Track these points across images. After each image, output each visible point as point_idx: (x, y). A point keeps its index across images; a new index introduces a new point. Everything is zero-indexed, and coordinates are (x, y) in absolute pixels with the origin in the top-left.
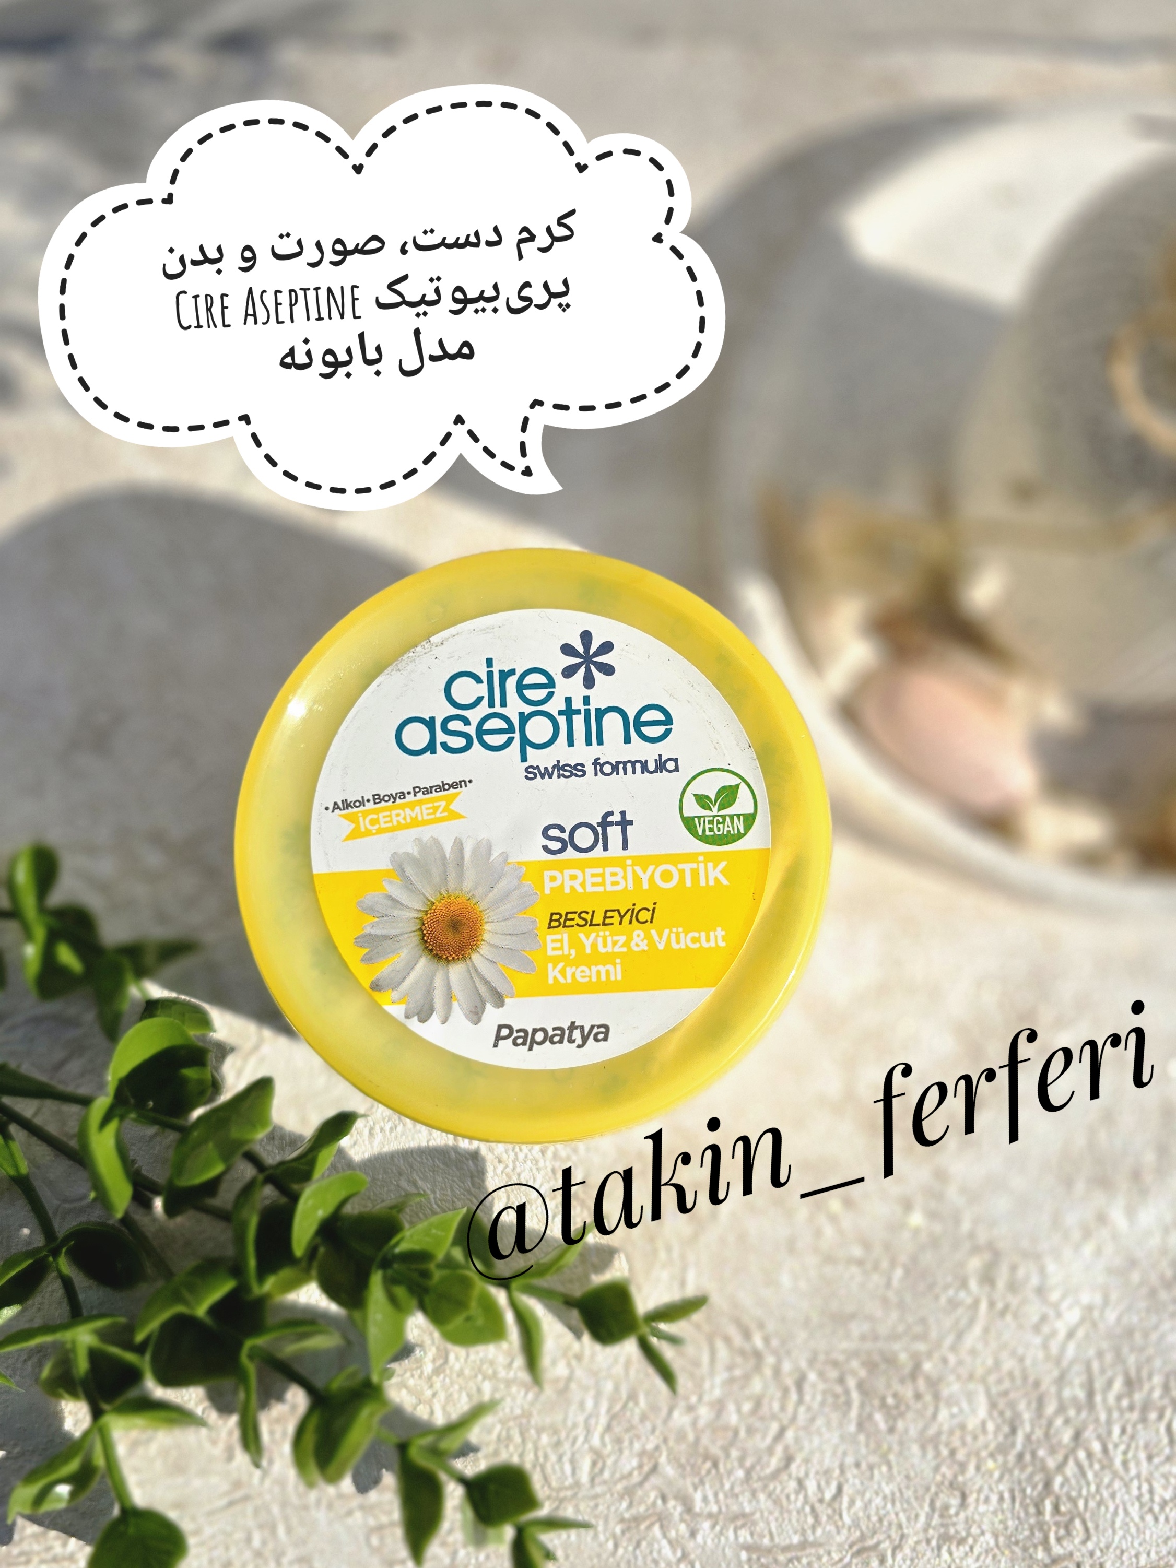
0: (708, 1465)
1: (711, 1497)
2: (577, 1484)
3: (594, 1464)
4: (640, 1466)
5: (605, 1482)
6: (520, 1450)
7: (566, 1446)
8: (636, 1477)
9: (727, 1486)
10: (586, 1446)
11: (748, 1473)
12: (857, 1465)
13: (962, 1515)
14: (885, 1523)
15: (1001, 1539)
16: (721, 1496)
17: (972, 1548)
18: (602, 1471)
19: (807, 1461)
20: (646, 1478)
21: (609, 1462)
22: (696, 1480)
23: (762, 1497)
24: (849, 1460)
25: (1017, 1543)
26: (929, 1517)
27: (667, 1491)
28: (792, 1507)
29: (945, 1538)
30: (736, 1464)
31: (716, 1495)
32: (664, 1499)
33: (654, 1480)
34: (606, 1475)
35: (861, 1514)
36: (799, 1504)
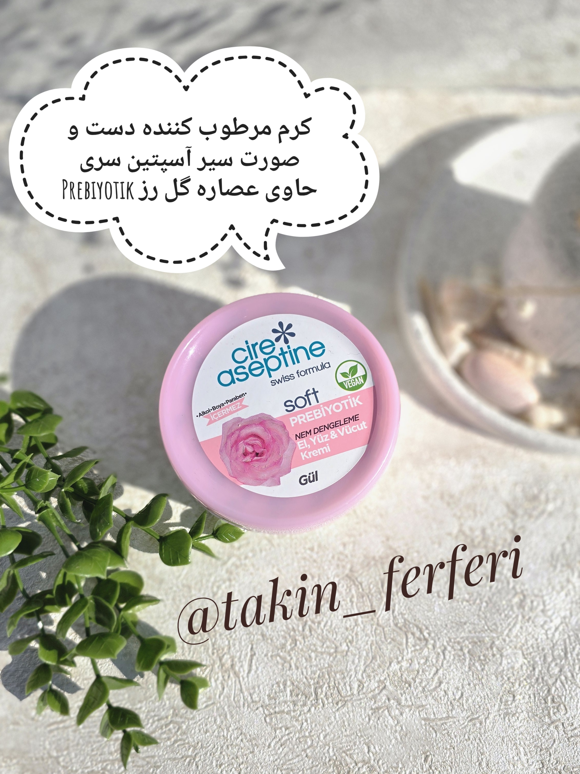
0: (407, 685)
1: (409, 699)
2: (353, 694)
3: (359, 686)
4: (379, 687)
5: (364, 693)
6: (328, 681)
7: (348, 679)
8: (377, 691)
9: (415, 694)
10: (356, 679)
11: (424, 688)
12: (469, 684)
13: (514, 705)
14: (482, 708)
15: (530, 714)
16: (413, 698)
17: (518, 718)
18: (362, 689)
19: (448, 683)
20: (381, 691)
21: (365, 685)
22: (402, 692)
23: (430, 698)
24: (466, 682)
25: (537, 715)
26: (500, 706)
27: (390, 696)
28: (442, 702)
29: (507, 714)
30: (418, 685)
31: (411, 698)
32: (389, 700)
33: (384, 692)
34: (364, 690)
35: (471, 705)
36: (445, 701)
